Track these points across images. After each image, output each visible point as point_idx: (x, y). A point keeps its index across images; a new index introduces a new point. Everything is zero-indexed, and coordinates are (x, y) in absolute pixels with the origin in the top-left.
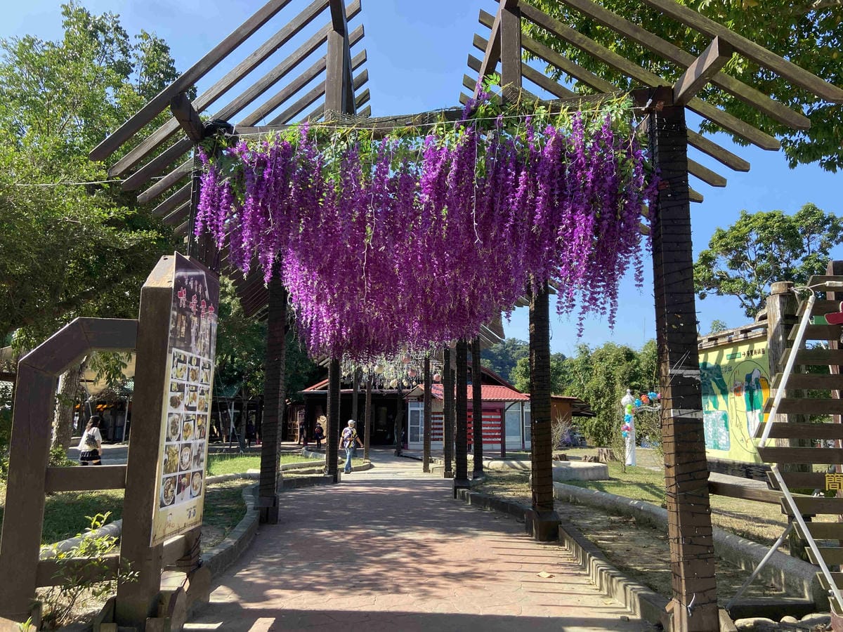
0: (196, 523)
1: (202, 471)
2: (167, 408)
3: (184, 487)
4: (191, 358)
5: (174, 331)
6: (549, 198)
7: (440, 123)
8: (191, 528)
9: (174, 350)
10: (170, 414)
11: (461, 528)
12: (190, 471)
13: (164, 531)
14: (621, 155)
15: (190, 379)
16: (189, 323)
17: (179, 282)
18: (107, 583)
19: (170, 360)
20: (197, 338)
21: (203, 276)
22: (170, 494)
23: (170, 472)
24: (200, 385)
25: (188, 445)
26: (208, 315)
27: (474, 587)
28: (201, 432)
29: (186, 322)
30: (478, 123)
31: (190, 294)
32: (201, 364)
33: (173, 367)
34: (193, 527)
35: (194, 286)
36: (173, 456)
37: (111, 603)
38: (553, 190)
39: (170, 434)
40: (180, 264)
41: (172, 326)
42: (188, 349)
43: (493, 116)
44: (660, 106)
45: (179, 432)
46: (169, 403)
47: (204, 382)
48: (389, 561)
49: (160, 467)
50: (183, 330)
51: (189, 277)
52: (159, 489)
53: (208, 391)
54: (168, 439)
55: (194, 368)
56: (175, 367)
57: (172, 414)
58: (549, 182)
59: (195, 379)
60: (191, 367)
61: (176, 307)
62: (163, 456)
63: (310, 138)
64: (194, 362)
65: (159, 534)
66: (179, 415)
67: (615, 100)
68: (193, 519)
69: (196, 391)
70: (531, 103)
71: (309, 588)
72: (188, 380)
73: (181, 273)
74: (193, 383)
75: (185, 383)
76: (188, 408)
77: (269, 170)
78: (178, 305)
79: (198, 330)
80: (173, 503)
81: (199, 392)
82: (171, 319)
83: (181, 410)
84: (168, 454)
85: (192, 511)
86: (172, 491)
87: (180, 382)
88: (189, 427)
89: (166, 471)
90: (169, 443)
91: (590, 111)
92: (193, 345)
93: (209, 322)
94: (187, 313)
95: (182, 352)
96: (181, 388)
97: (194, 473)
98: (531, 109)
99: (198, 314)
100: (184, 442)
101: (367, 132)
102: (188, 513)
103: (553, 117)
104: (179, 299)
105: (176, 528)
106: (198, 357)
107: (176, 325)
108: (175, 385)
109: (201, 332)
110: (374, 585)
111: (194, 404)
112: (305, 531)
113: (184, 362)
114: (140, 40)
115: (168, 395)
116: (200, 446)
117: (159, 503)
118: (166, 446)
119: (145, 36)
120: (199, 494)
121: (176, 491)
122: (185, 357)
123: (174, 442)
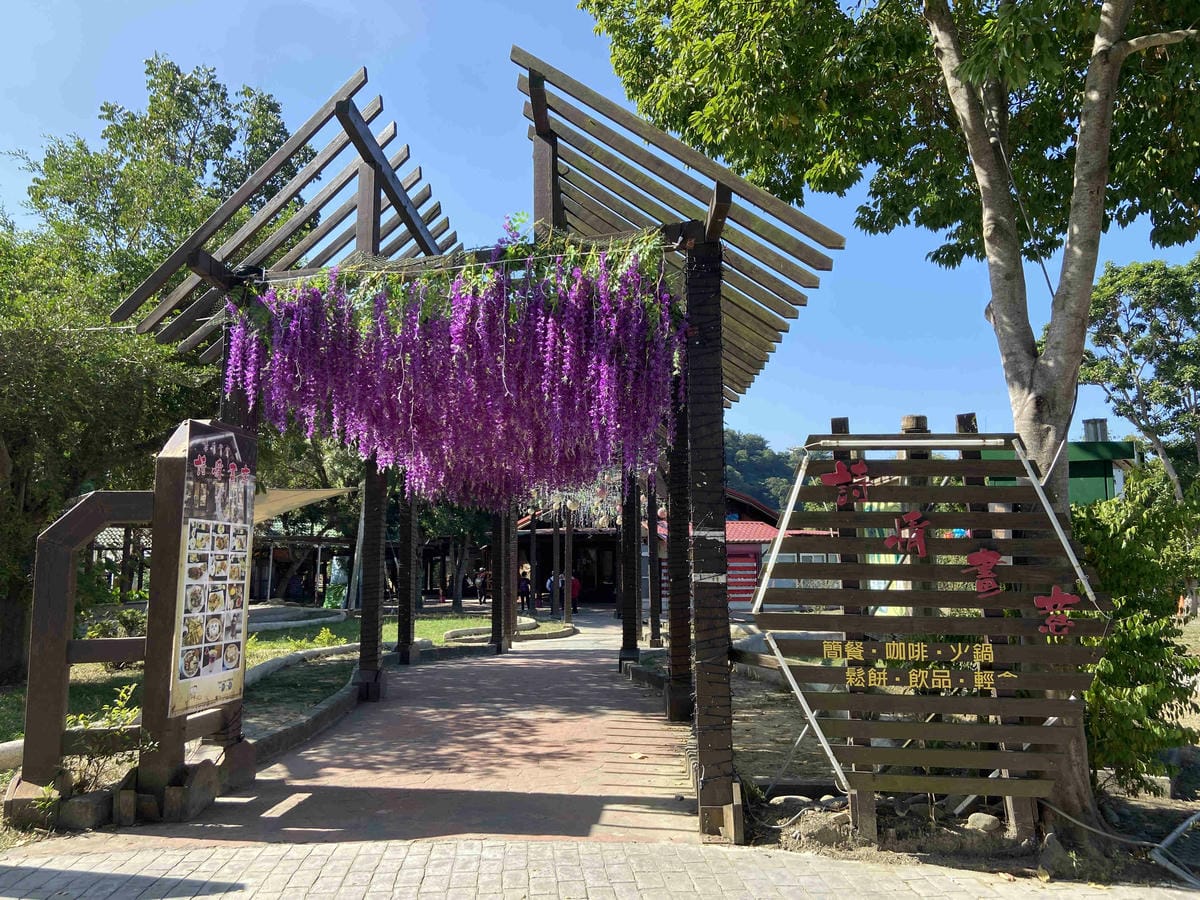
0: (233, 696)
1: (239, 643)
2: (184, 579)
3: (213, 660)
4: (217, 526)
5: (191, 501)
6: (576, 347)
7: (469, 265)
8: (226, 701)
9: (191, 520)
10: (188, 586)
11: (592, 707)
12: (223, 643)
13: (187, 702)
14: (648, 299)
15: (215, 547)
16: (212, 491)
17: (195, 452)
18: (129, 752)
19: (185, 531)
20: (224, 505)
21: (232, 437)
22: (192, 665)
23: (191, 644)
24: (230, 553)
25: (218, 616)
26: (240, 478)
27: (547, 767)
28: (235, 602)
29: (207, 489)
30: (507, 265)
31: (211, 461)
32: (232, 531)
33: (191, 537)
34: (229, 700)
35: (218, 451)
36: (196, 627)
37: (133, 772)
38: (580, 339)
39: (189, 606)
40: (195, 431)
41: (186, 497)
42: (211, 516)
43: (523, 256)
44: (690, 244)
45: (202, 604)
46: (186, 575)
47: (237, 549)
48: (477, 742)
49: (177, 641)
50: (203, 498)
51: (210, 444)
52: (177, 661)
53: (244, 559)
54: (187, 611)
55: (221, 535)
56: (193, 538)
57: (191, 585)
58: (575, 331)
59: (222, 547)
60: (216, 535)
61: (192, 476)
62: (180, 628)
63: (339, 283)
64: (221, 530)
65: (180, 705)
66: (202, 586)
67: (646, 237)
68: (228, 692)
69: (225, 559)
70: (563, 241)
71: (370, 767)
72: (213, 549)
73: (198, 441)
74: (219, 552)
75: (209, 552)
76: (214, 578)
77: (295, 322)
78: (195, 474)
79: (225, 496)
80: (198, 674)
81: (230, 560)
82: (186, 490)
83: (205, 580)
84: (188, 626)
85: (227, 683)
86: (196, 663)
87: (200, 552)
88: (216, 598)
89: (186, 643)
90: (188, 615)
91: (620, 250)
92: (218, 511)
93: (242, 485)
94: (209, 480)
95: (203, 521)
96: (203, 558)
97: (226, 645)
98: (562, 247)
99: (226, 479)
100: (210, 613)
101: (397, 277)
102: (221, 685)
103: (583, 257)
104: (197, 468)
105: (203, 700)
106: (228, 524)
107: (193, 494)
108: (195, 556)
109: (230, 498)
110: (441, 765)
111: (222, 574)
112: (406, 709)
113: (207, 531)
114: (243, 98)
115: (185, 567)
116: (234, 616)
117: (178, 675)
118: (185, 619)
119: (248, 92)
120: (237, 666)
121: (201, 663)
122: (207, 525)
123: (196, 613)
